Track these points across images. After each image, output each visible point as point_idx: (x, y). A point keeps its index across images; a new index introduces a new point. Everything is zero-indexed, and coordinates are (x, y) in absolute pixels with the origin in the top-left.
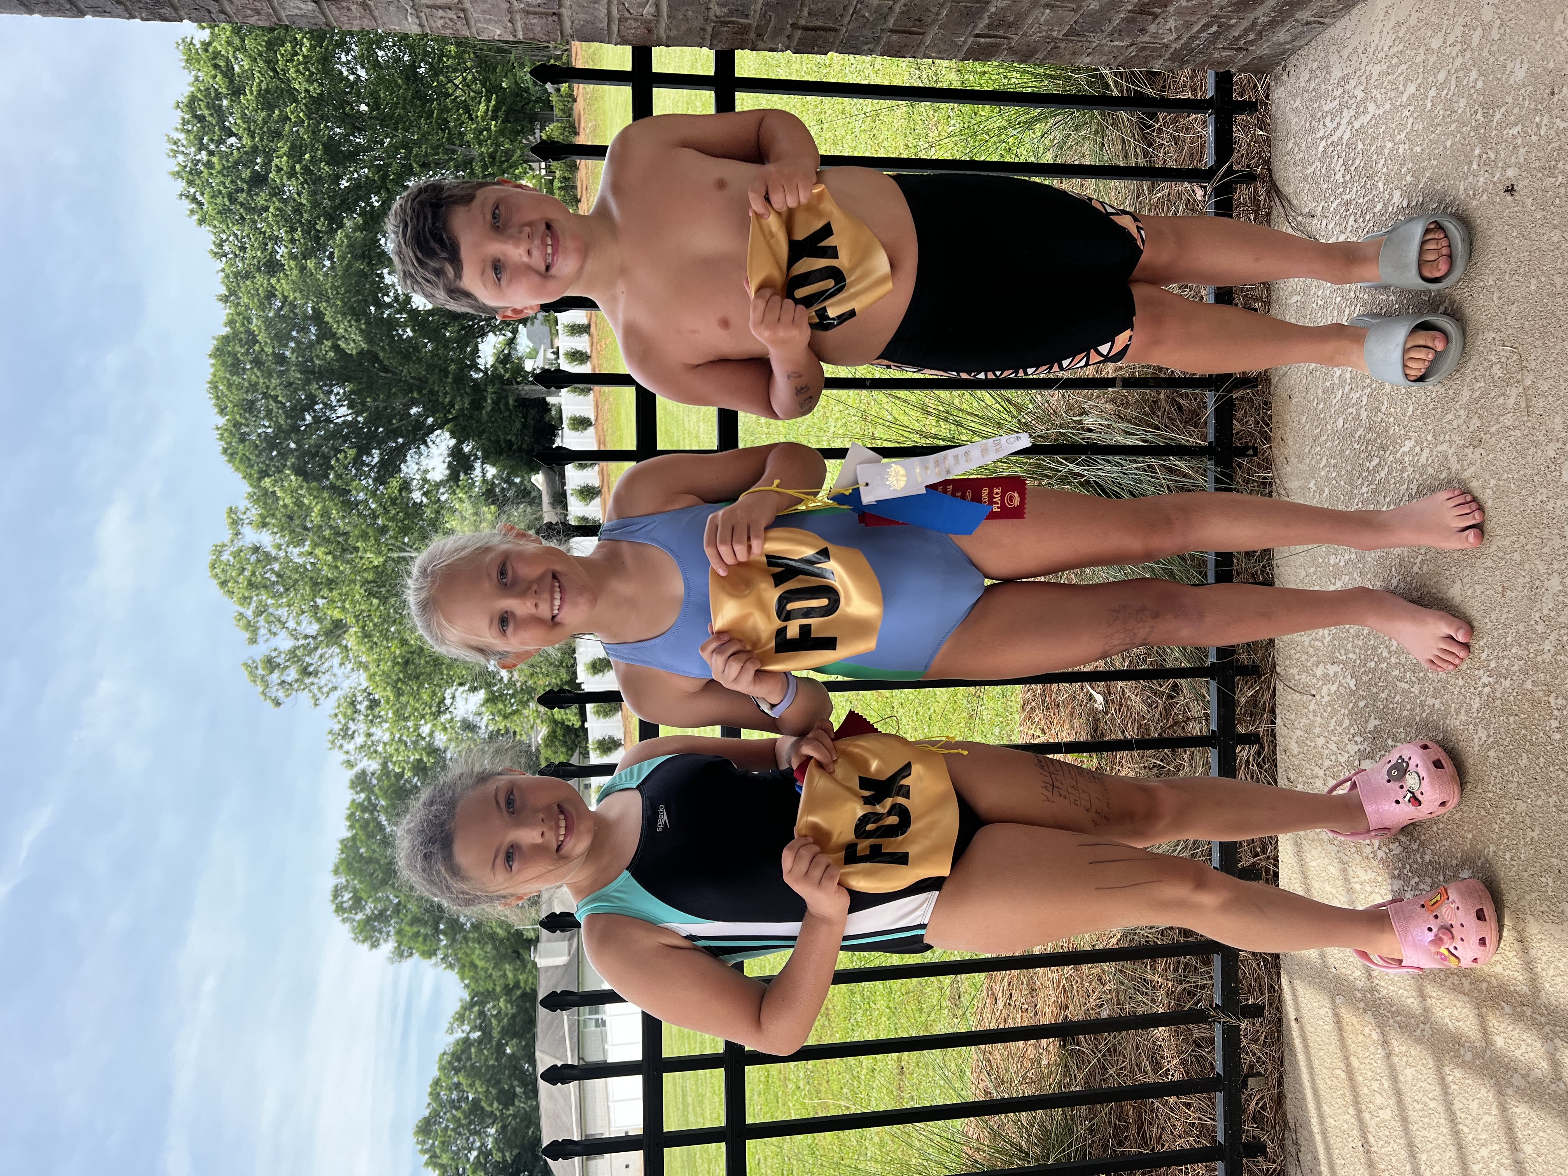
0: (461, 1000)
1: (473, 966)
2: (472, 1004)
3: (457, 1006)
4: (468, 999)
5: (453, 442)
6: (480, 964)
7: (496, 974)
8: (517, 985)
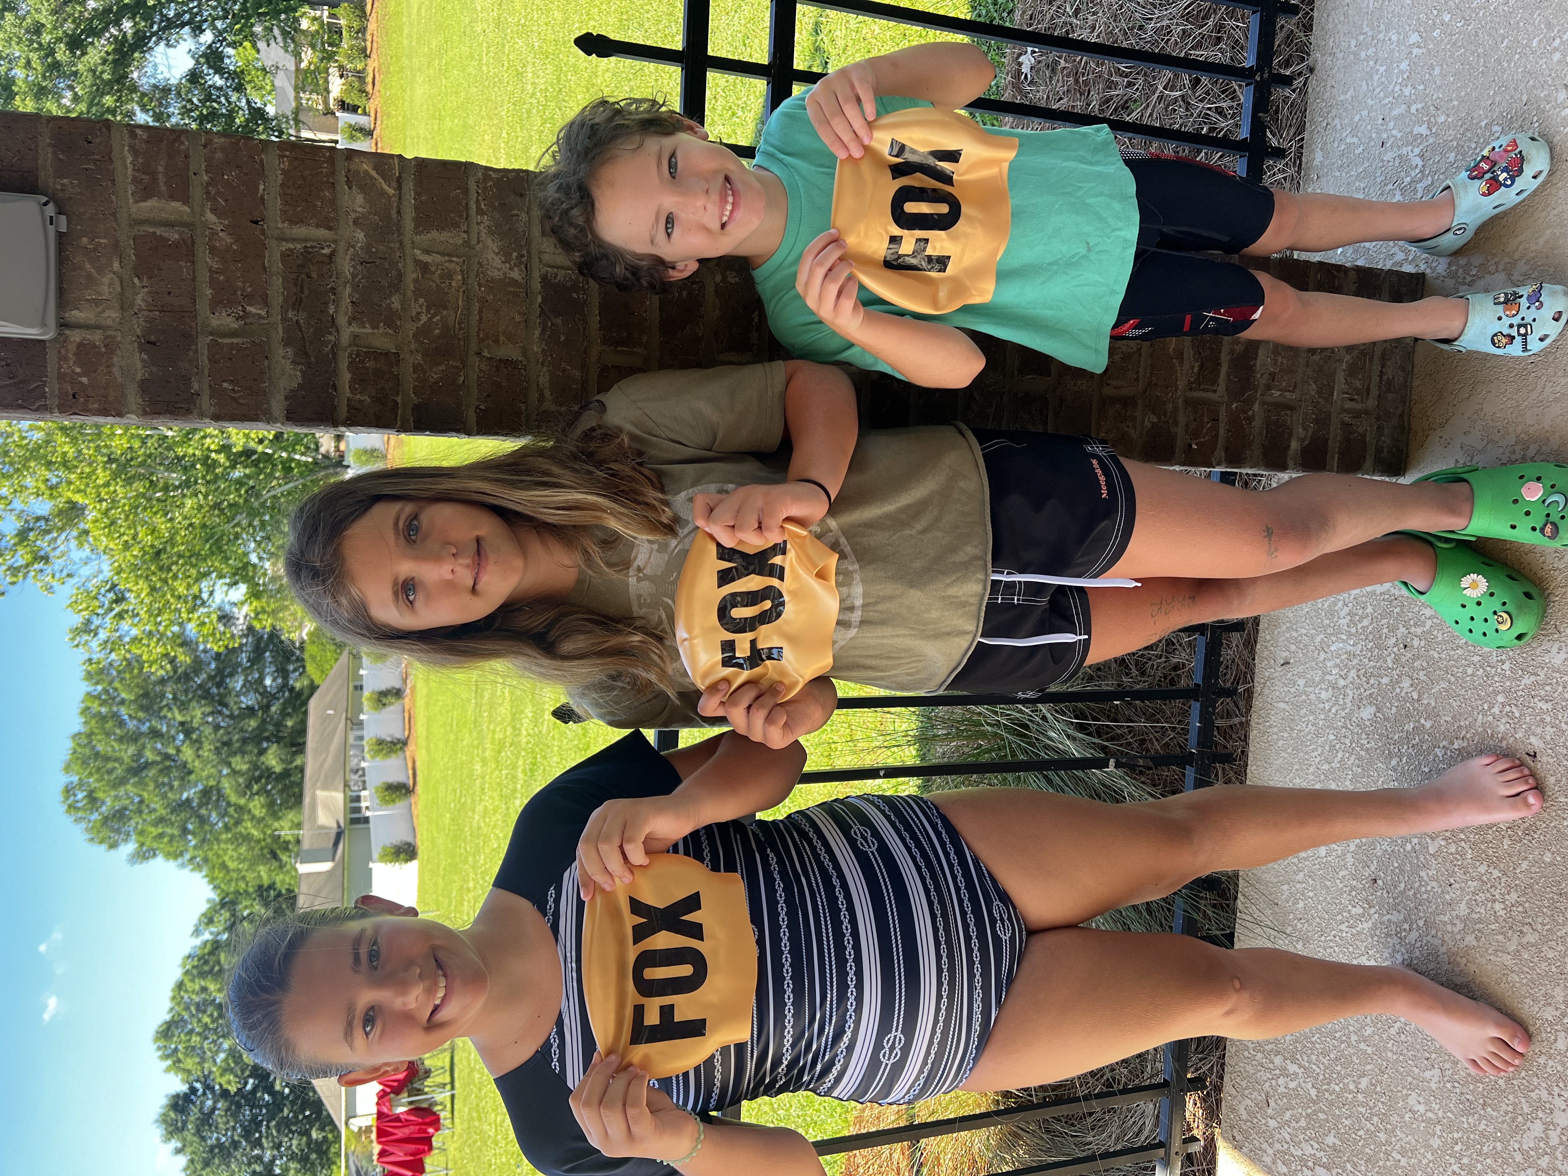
0: (209, 902)
2: (223, 904)
4: (217, 899)
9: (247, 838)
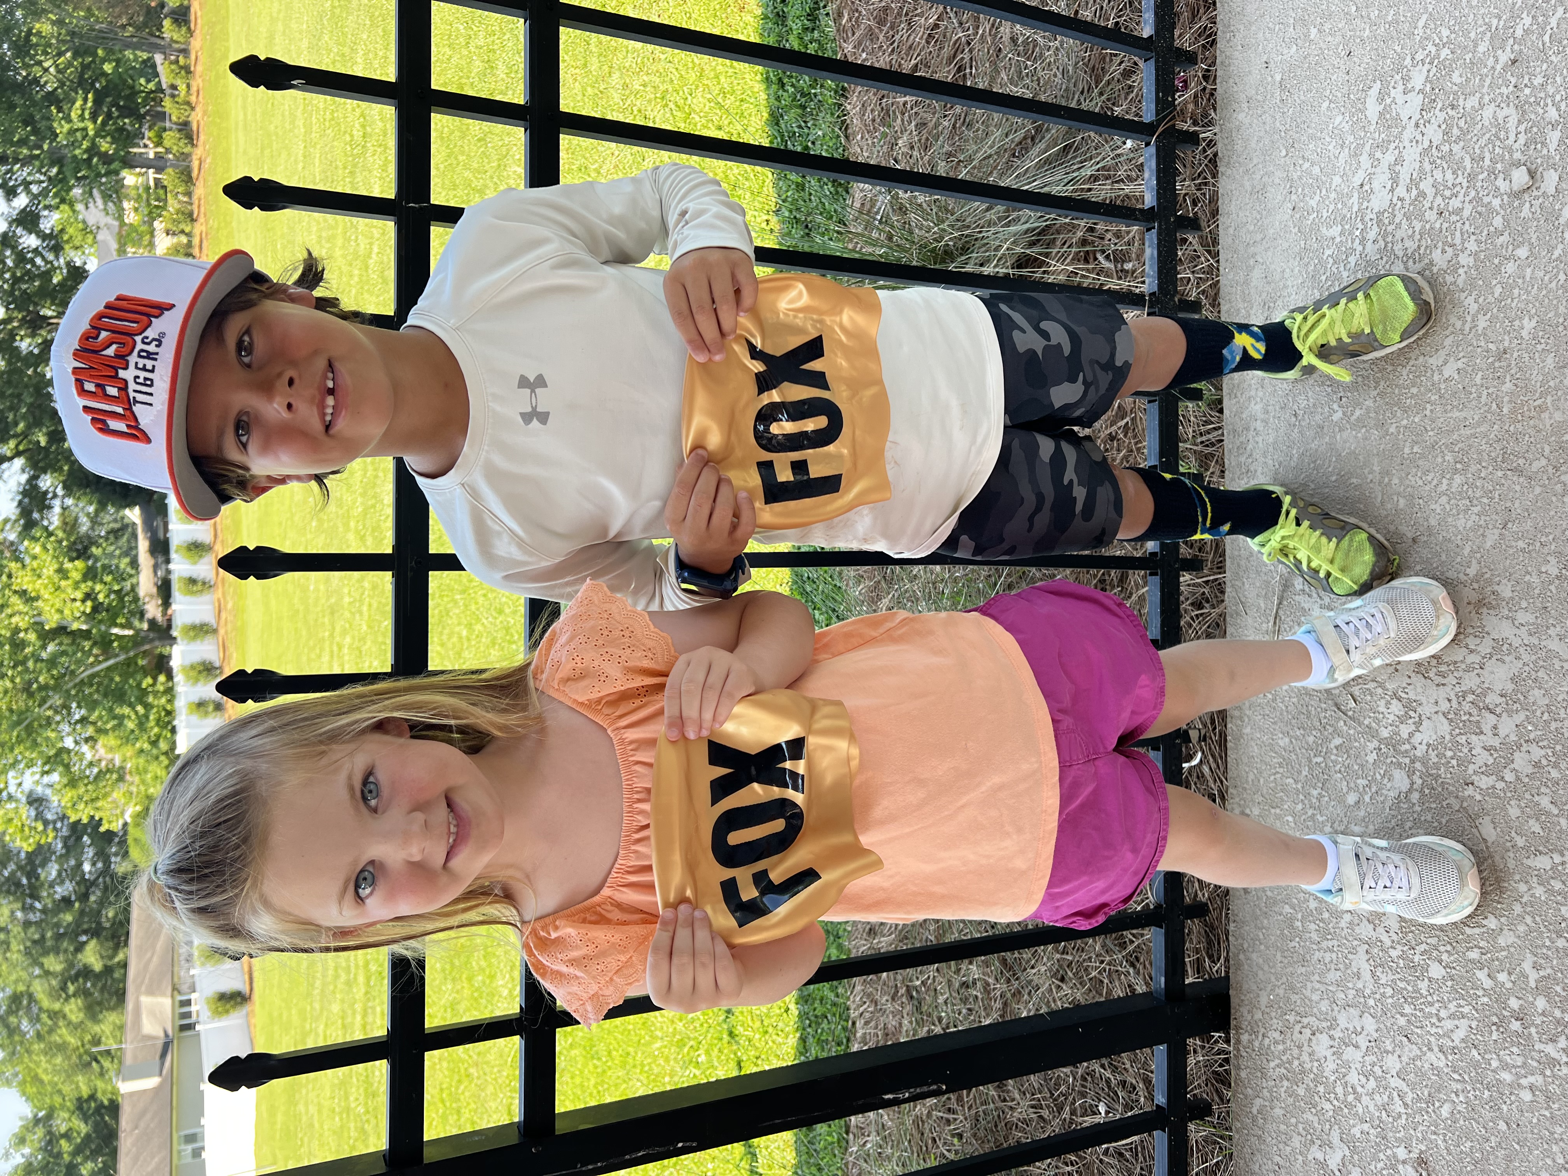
0: (21, 1119)
1: (36, 1079)
2: (37, 1121)
3: (16, 1126)
4: (30, 1115)
5: (24, 478)
6: (45, 1078)
7: (66, 1089)
8: (92, 1097)
9: (62, 1047)
